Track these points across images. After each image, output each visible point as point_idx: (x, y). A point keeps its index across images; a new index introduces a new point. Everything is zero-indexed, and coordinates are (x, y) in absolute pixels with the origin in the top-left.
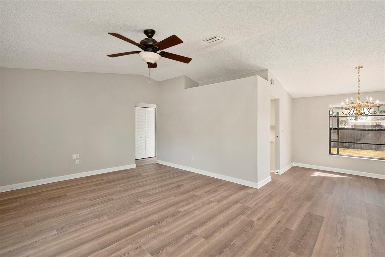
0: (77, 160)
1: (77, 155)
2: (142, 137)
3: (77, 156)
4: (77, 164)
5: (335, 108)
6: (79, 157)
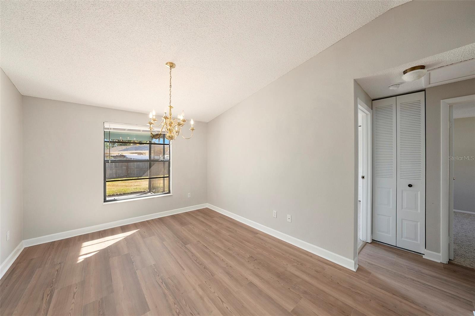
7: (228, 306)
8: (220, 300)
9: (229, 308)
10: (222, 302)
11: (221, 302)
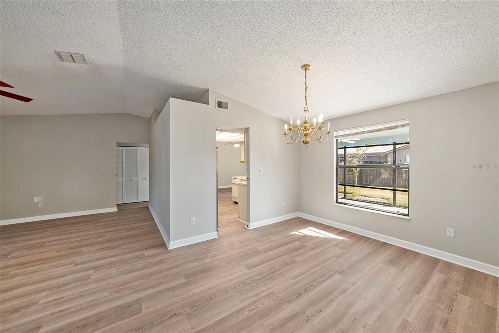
0: (39, 203)
1: (39, 197)
2: (145, 179)
3: (40, 199)
4: (39, 206)
5: (341, 135)
6: (42, 200)
7: (245, 315)
8: (253, 309)
9: (242, 316)
10: (251, 311)
11: (250, 309)
